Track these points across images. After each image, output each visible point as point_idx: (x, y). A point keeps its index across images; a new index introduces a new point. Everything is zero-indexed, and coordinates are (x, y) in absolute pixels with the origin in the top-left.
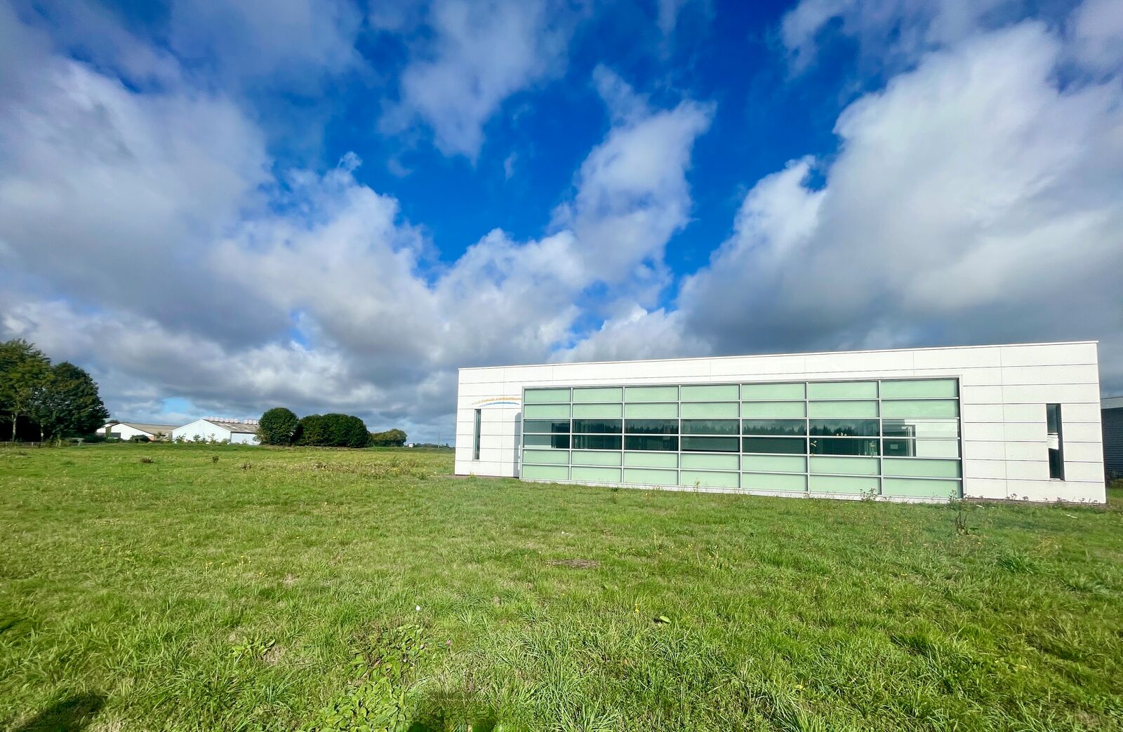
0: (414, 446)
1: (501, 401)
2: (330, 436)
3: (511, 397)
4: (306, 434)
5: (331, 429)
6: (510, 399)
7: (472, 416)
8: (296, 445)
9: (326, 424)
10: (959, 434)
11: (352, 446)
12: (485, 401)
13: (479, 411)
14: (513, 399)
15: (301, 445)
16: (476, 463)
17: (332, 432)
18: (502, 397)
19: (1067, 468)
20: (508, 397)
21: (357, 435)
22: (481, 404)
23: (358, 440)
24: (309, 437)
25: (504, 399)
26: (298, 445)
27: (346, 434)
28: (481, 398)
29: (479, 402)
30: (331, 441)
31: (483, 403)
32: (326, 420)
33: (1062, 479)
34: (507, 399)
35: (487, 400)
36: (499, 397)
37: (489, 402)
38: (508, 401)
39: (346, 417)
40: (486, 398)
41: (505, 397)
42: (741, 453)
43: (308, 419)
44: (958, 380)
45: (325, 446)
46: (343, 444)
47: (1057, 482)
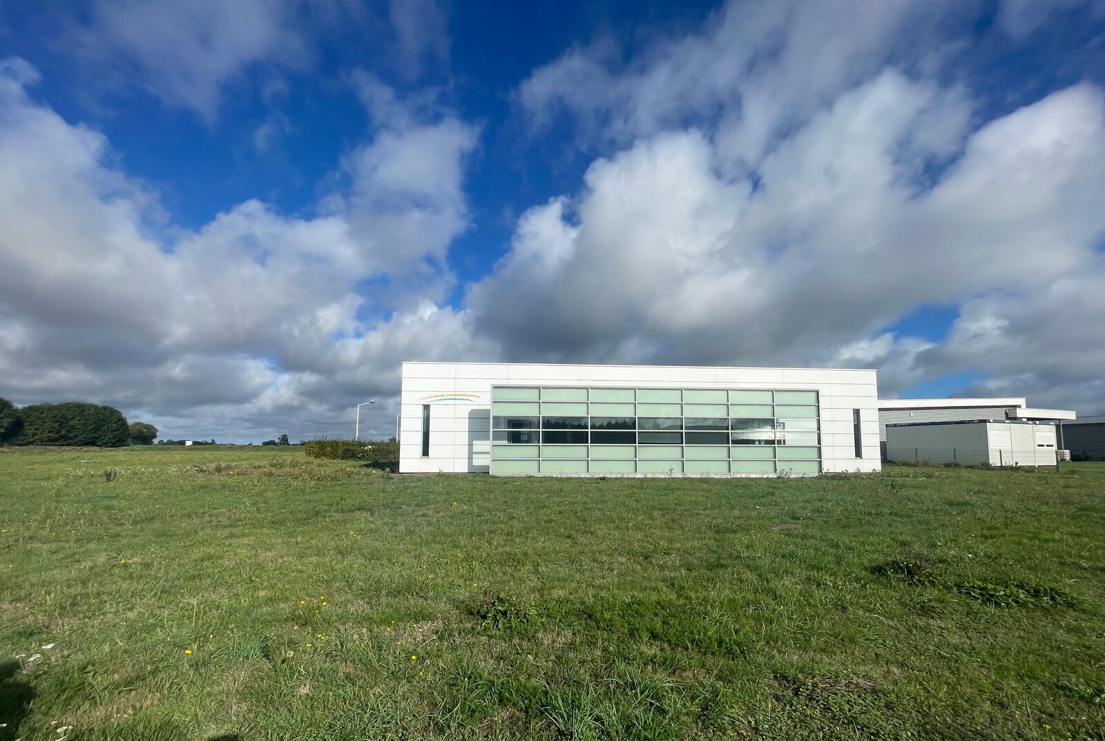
0: (195, 443)
1: (453, 397)
2: (70, 432)
3: (464, 393)
4: (29, 430)
5: (71, 423)
6: (462, 395)
7: (420, 412)
8: (11, 444)
9: (64, 416)
10: (819, 429)
11: (106, 445)
12: (434, 397)
13: (427, 407)
14: (465, 395)
15: (20, 445)
16: (425, 459)
17: (73, 427)
18: (454, 393)
19: (864, 450)
20: (461, 393)
21: (112, 431)
22: (430, 400)
23: (114, 438)
24: (34, 434)
25: (455, 395)
26: (16, 445)
27: (98, 428)
28: (430, 394)
29: (427, 398)
30: (71, 438)
31: (432, 399)
32: (63, 412)
33: (861, 458)
34: (459, 395)
35: (437, 396)
36: (449, 393)
37: (439, 398)
38: (461, 397)
39: (96, 407)
40: (435, 394)
41: (458, 393)
42: (684, 445)
43: (32, 409)
44: (818, 392)
45: (62, 445)
46: (91, 443)
47: (858, 460)
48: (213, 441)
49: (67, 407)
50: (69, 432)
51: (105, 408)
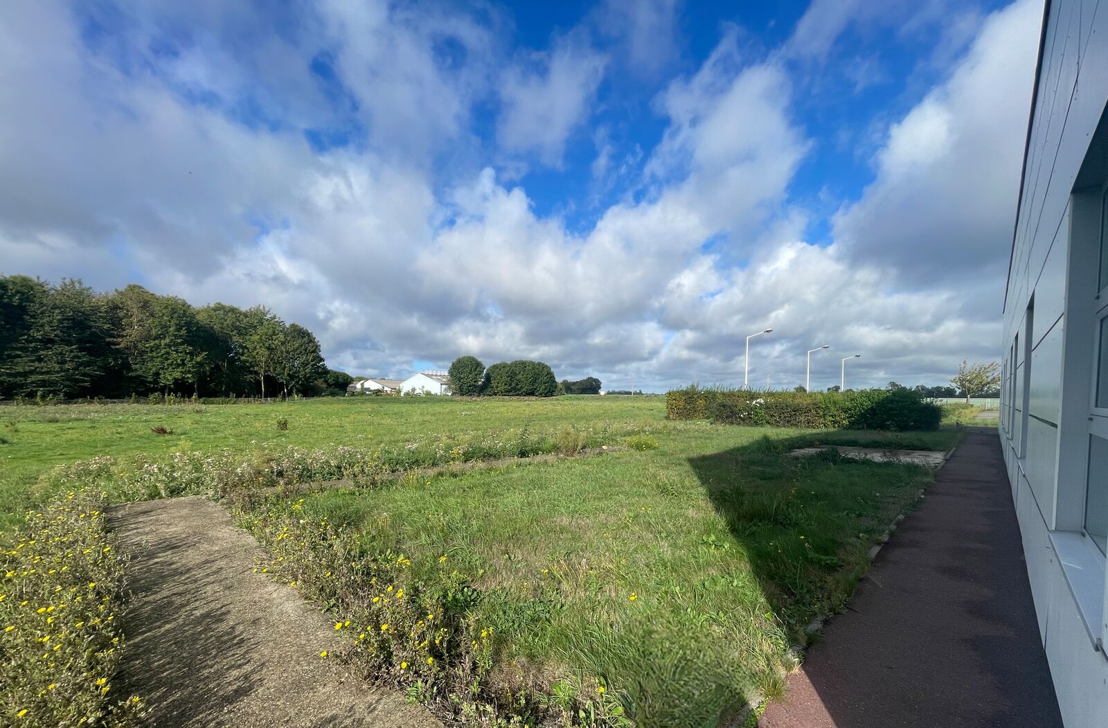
0: (609, 394)
4: (494, 383)
5: (518, 377)
8: (484, 395)
9: (513, 372)
11: (540, 395)
15: (490, 396)
17: (519, 381)
21: (545, 383)
23: (546, 389)
24: (497, 387)
26: (487, 396)
27: (534, 382)
30: (518, 390)
32: (513, 368)
39: (534, 363)
43: (495, 367)
45: (513, 395)
46: (531, 393)
48: (640, 391)
49: (516, 364)
50: (517, 385)
51: (539, 364)
